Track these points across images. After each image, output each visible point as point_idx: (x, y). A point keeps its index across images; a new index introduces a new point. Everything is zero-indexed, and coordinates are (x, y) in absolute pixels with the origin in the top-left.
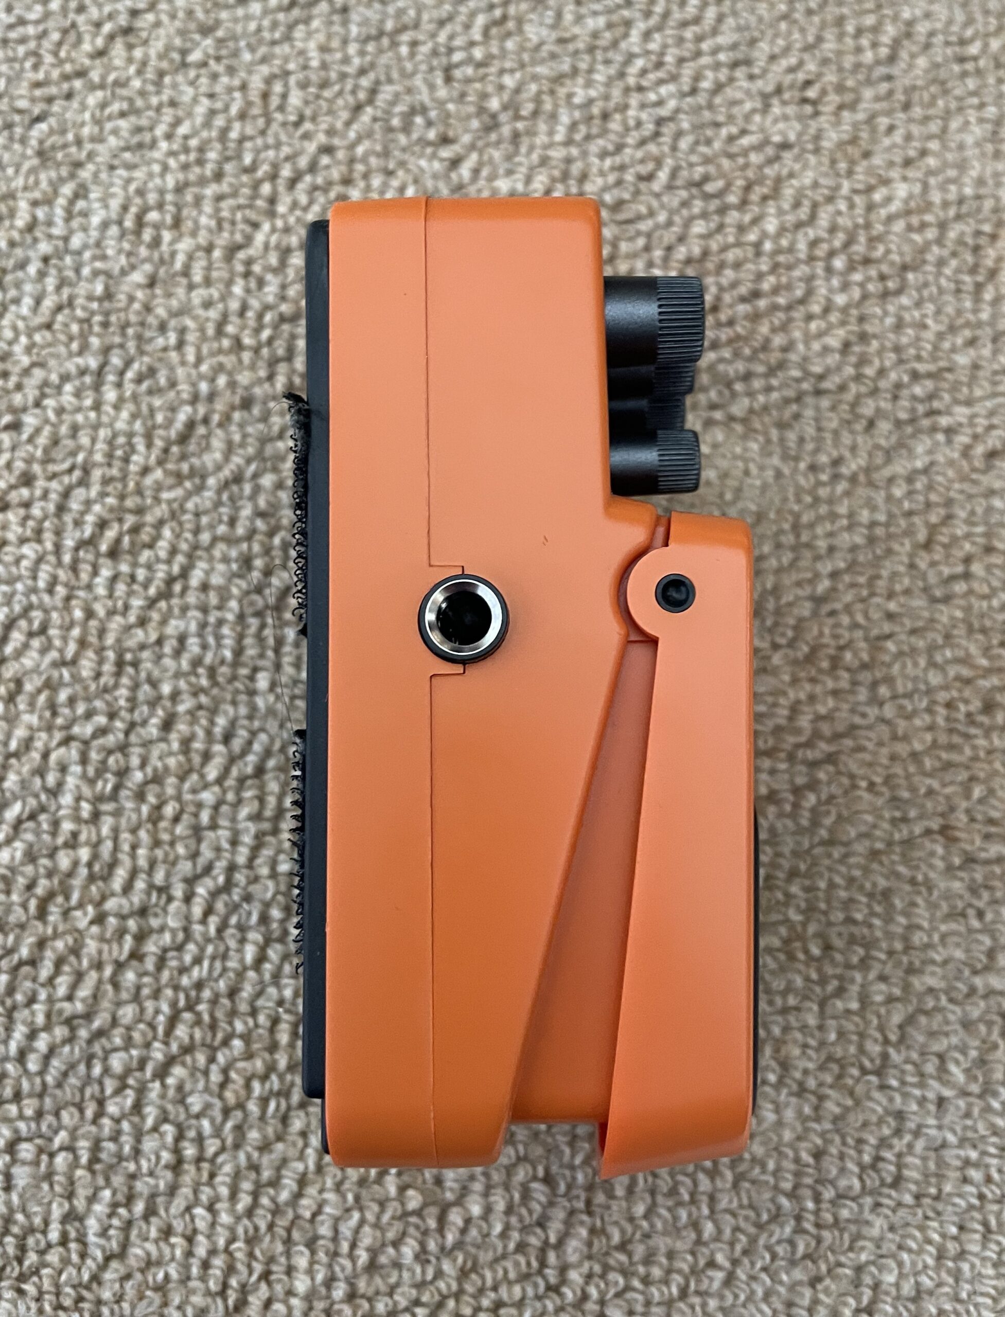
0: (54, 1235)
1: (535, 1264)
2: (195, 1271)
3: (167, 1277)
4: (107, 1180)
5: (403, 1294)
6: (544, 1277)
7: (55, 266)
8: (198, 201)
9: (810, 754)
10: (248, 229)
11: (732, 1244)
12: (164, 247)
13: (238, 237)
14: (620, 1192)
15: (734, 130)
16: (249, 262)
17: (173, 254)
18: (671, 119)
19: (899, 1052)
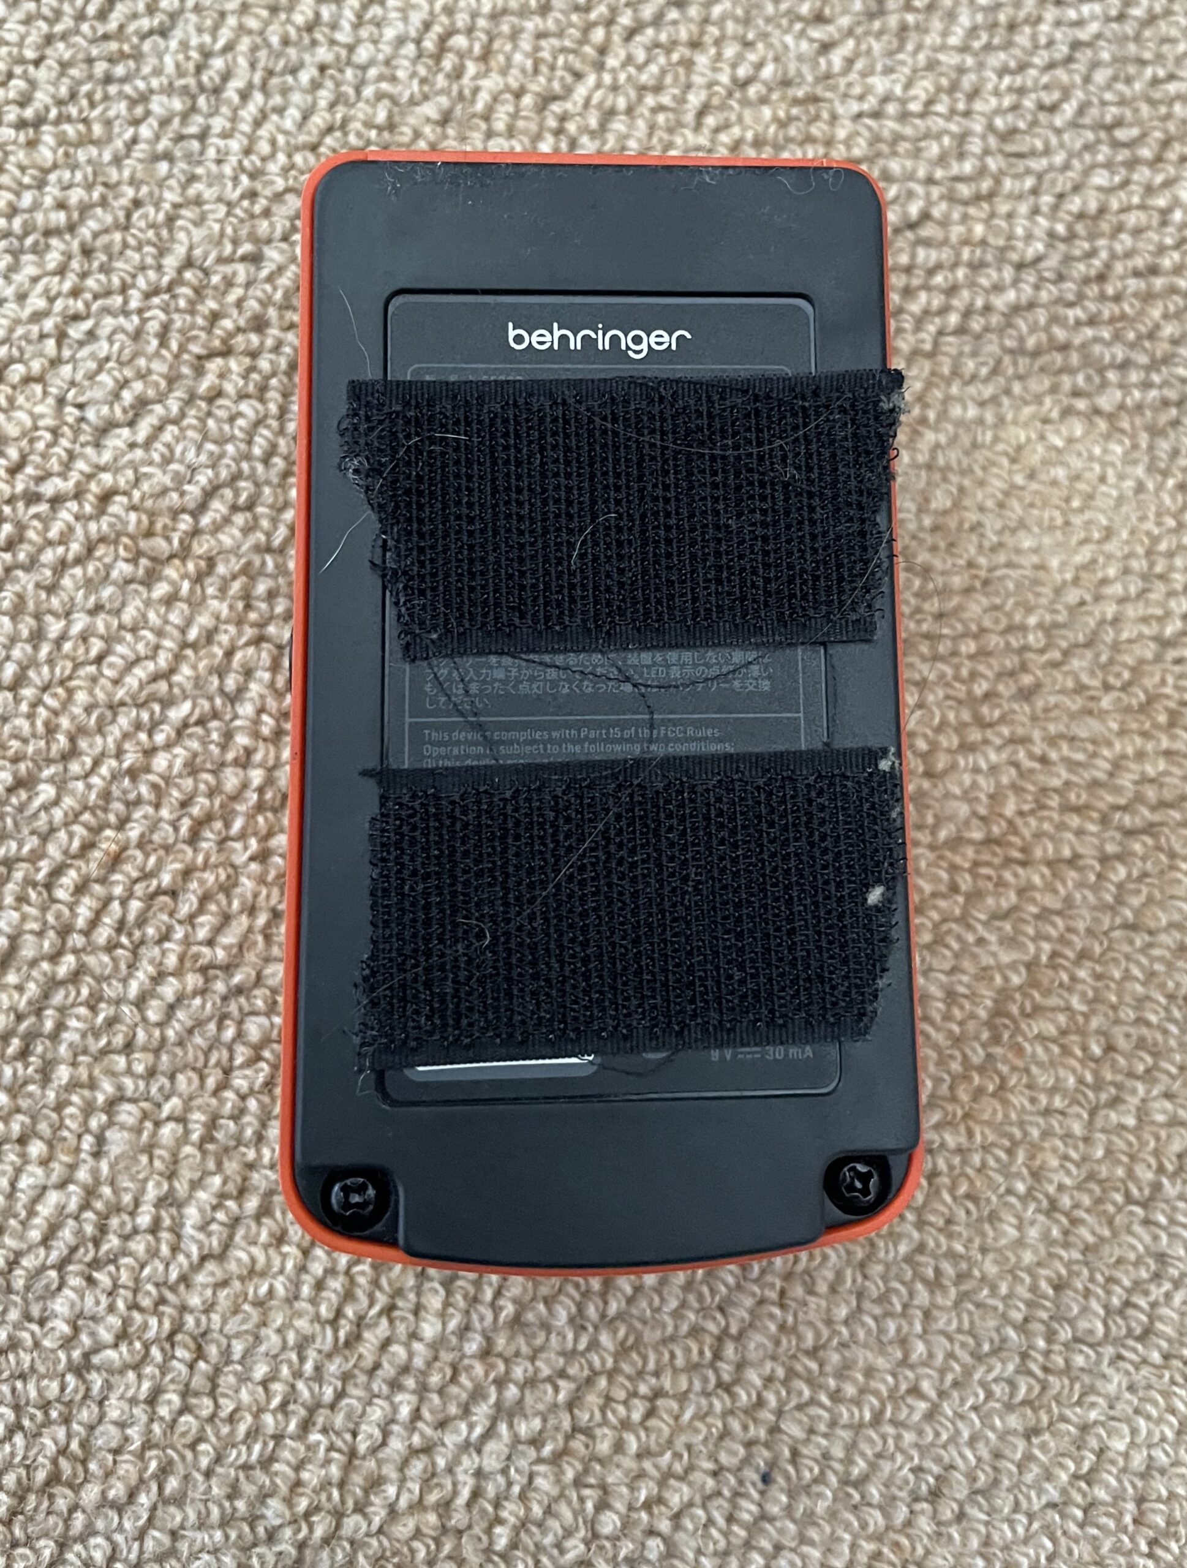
0: (144, 1220)
1: (708, 1354)
2: (306, 1290)
3: (271, 1292)
4: (219, 1165)
5: (547, 1361)
6: (716, 1371)
7: (332, 77)
8: (515, 35)
9: (1127, 820)
10: (569, 79)
11: (942, 1372)
12: (466, 81)
13: (556, 86)
14: (822, 1288)
15: (1161, 73)
16: (563, 118)
17: (476, 91)
18: (1089, 44)
19: (1174, 1185)
